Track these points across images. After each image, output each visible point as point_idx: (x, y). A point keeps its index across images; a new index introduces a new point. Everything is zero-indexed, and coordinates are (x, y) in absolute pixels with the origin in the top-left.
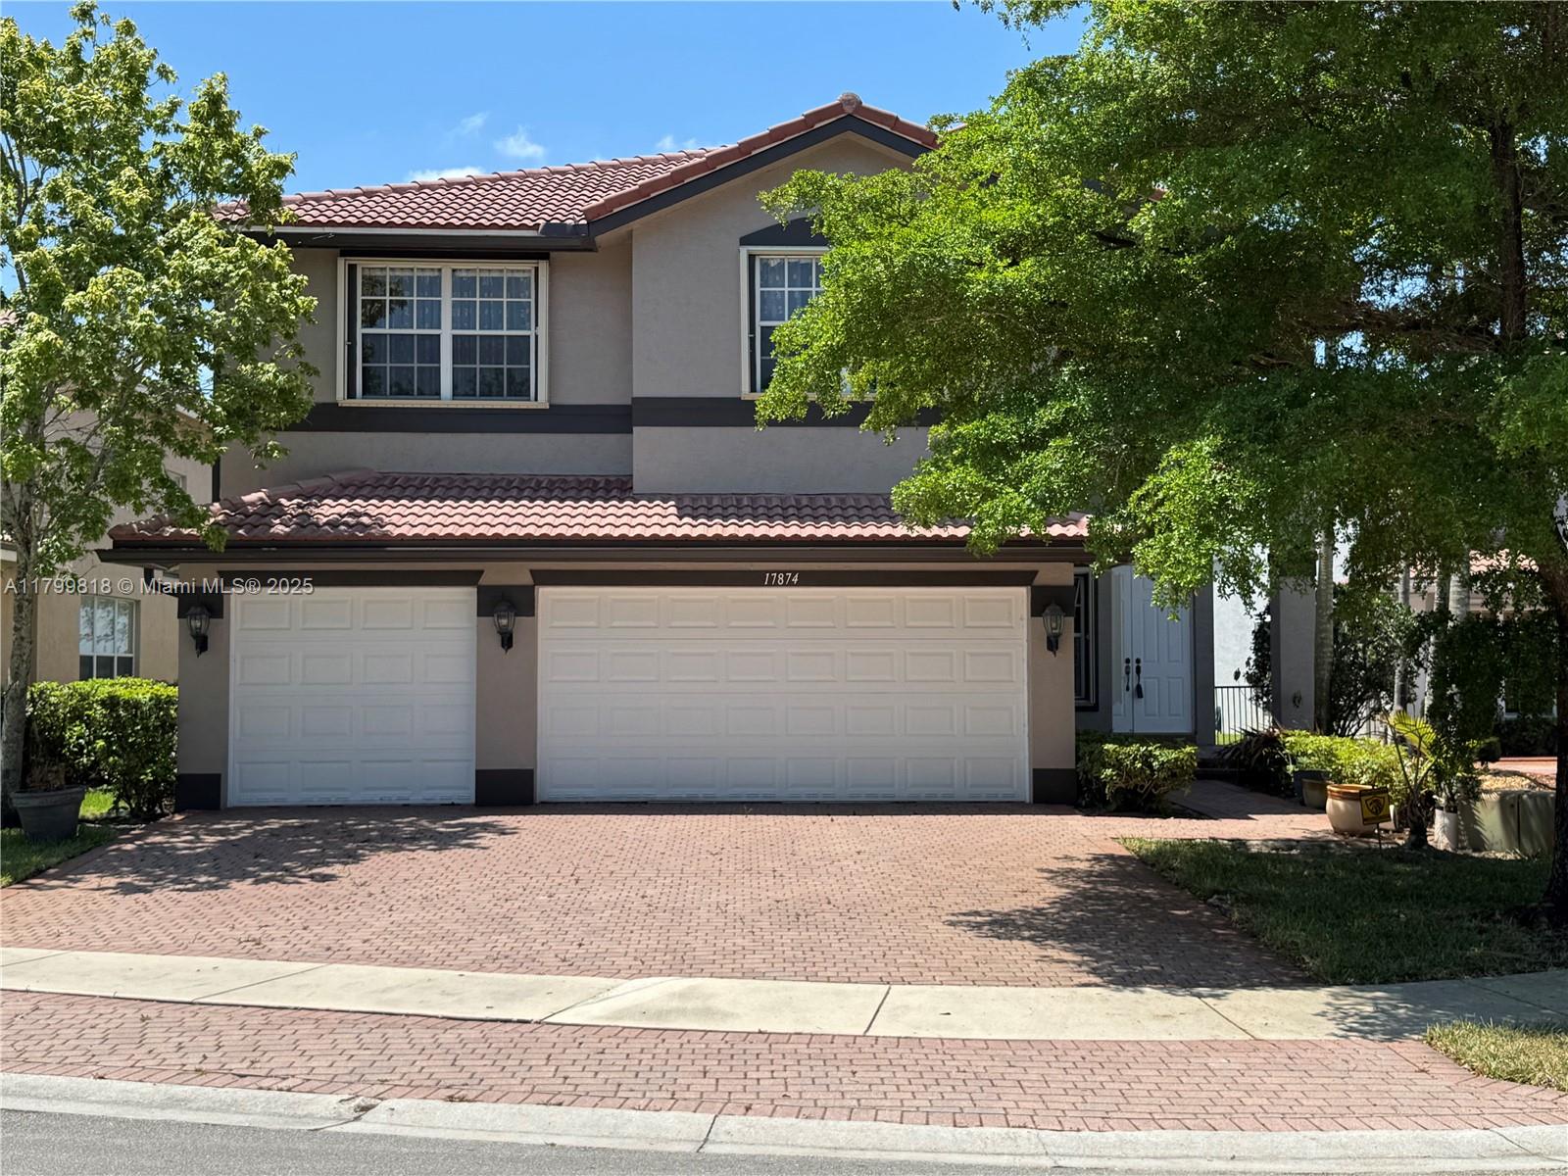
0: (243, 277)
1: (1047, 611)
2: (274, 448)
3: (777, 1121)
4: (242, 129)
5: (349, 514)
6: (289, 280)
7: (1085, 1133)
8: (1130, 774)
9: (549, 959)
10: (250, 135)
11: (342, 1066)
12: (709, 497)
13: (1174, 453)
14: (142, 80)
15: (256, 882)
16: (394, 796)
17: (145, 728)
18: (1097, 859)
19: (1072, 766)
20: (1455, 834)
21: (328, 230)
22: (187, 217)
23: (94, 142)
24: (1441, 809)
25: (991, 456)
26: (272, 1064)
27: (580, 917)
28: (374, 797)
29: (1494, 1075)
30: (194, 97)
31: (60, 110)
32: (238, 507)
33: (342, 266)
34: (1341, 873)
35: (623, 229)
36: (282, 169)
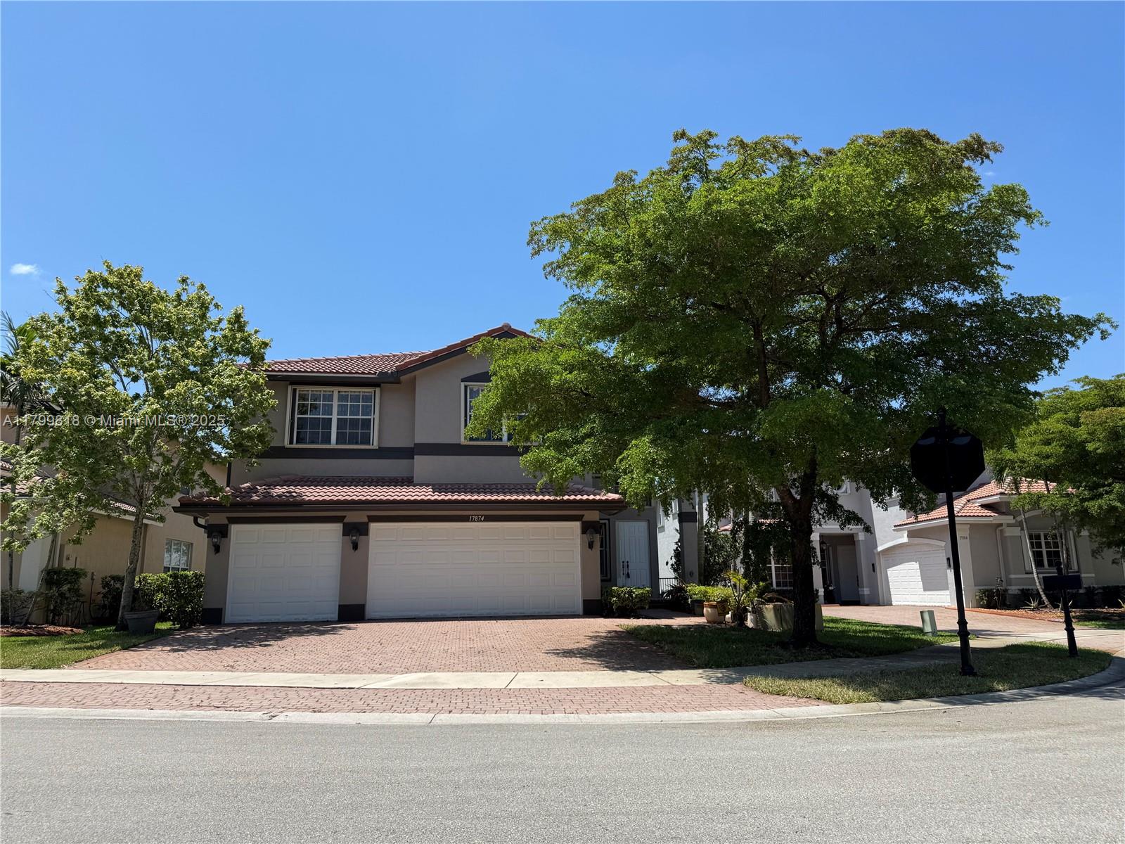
0: (245, 386)
1: (588, 531)
2: (254, 462)
3: (463, 715)
4: (249, 329)
5: (287, 492)
6: (266, 392)
7: (598, 715)
8: (624, 600)
9: (366, 669)
10: (253, 332)
11: (265, 703)
12: (446, 485)
13: (634, 442)
14: (207, 308)
15: (235, 647)
16: (301, 618)
17: (189, 587)
18: (609, 632)
19: (600, 598)
20: (756, 621)
21: (285, 374)
22: (223, 363)
23: (184, 334)
24: (750, 612)
25: (561, 446)
26: (234, 703)
27: (380, 655)
28: (292, 618)
29: (771, 693)
30: (228, 314)
31: (170, 316)
32: (237, 490)
33: (290, 389)
34: (710, 634)
35: (413, 374)
36: (265, 345)
